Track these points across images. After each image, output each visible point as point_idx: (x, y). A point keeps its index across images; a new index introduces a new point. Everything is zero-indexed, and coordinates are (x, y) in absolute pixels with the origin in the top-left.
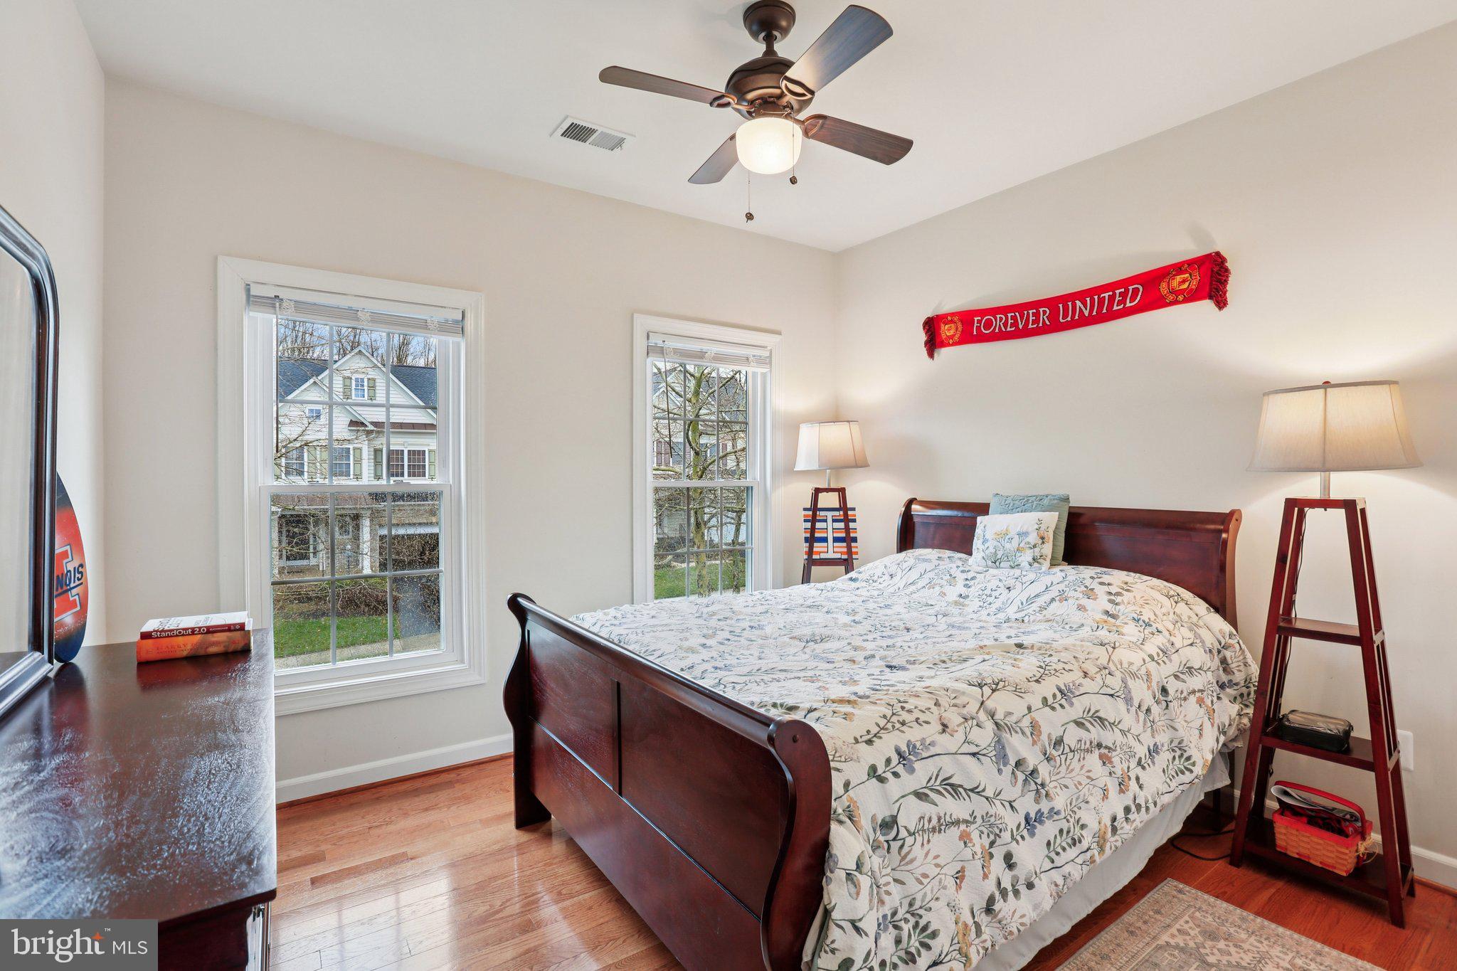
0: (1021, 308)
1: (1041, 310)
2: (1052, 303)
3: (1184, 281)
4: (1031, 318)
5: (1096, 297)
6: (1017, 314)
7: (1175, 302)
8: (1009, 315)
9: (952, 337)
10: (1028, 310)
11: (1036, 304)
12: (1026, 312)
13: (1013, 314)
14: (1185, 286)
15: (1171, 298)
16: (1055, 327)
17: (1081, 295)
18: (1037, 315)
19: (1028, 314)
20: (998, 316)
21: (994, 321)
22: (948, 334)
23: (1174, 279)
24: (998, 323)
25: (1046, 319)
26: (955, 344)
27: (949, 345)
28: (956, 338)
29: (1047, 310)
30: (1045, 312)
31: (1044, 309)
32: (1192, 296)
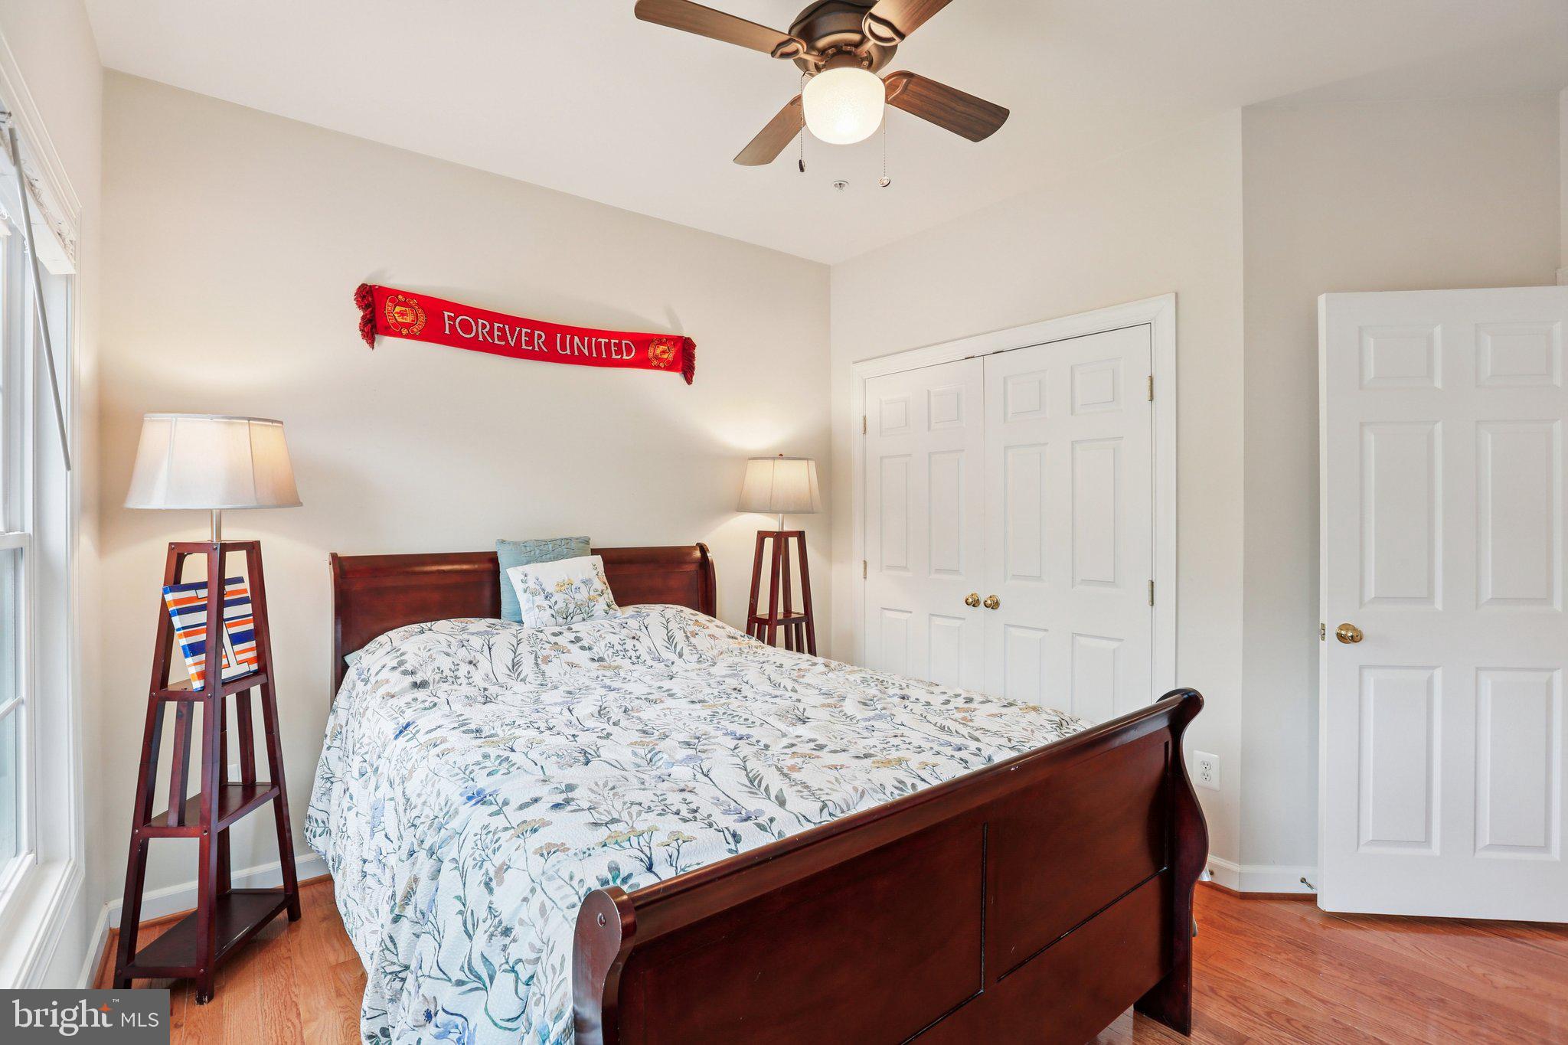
0: (514, 322)
1: (537, 332)
2: (550, 329)
3: (664, 352)
4: (523, 338)
5: (594, 339)
6: (507, 327)
7: (658, 367)
8: (496, 325)
9: (407, 326)
10: (521, 327)
11: (534, 325)
12: (518, 329)
13: (501, 326)
14: (665, 356)
15: (655, 363)
16: (550, 355)
17: (582, 333)
18: (531, 336)
19: (520, 331)
20: (480, 321)
21: (473, 323)
22: (400, 320)
23: (658, 347)
24: (480, 329)
25: (541, 344)
26: (410, 336)
27: (399, 335)
28: (416, 329)
29: (543, 334)
30: (540, 337)
31: (540, 332)
32: (670, 367)
